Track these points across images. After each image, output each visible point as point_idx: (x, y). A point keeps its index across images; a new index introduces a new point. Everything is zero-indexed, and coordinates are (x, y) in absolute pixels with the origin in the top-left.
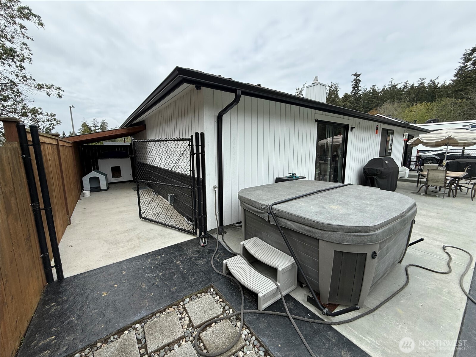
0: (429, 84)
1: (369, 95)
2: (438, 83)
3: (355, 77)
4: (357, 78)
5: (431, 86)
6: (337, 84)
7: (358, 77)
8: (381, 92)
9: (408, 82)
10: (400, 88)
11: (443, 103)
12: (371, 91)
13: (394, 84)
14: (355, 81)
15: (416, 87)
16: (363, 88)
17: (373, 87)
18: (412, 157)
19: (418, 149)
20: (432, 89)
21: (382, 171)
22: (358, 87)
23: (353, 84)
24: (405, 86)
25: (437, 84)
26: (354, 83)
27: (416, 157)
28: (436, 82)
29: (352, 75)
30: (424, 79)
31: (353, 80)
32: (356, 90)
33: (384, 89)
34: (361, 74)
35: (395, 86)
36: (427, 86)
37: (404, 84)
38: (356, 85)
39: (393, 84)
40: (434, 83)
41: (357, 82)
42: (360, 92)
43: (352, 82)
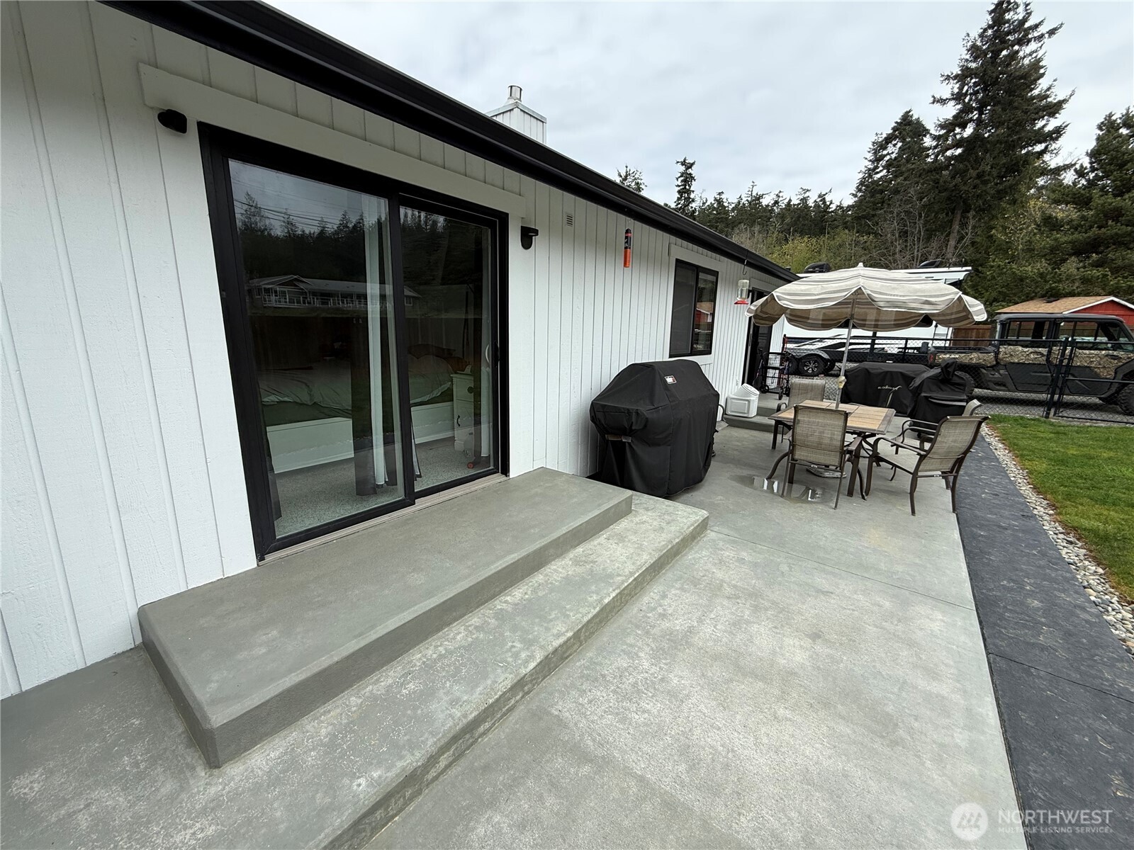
0: (815, 201)
1: (711, 213)
2: (831, 203)
3: (682, 168)
4: (686, 170)
5: (819, 206)
6: (638, 173)
7: (690, 170)
8: (733, 209)
9: (781, 195)
10: (768, 206)
11: (838, 240)
12: (715, 205)
13: (757, 194)
14: (682, 178)
15: (794, 205)
16: (700, 195)
17: (718, 196)
18: (771, 356)
19: (785, 335)
20: (820, 212)
21: (647, 418)
22: (689, 192)
23: (680, 184)
24: (776, 202)
25: (828, 203)
26: (682, 181)
27: (779, 357)
28: (828, 199)
29: (678, 162)
30: (808, 190)
31: (679, 175)
32: (684, 199)
33: (739, 202)
34: (694, 163)
35: (759, 198)
36: (813, 205)
37: (775, 197)
38: (685, 188)
39: (754, 194)
40: (824, 200)
41: (687, 179)
42: (694, 205)
43: (677, 179)
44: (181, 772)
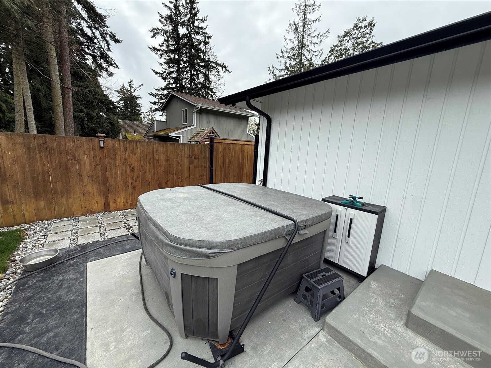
44: (399, 317)
